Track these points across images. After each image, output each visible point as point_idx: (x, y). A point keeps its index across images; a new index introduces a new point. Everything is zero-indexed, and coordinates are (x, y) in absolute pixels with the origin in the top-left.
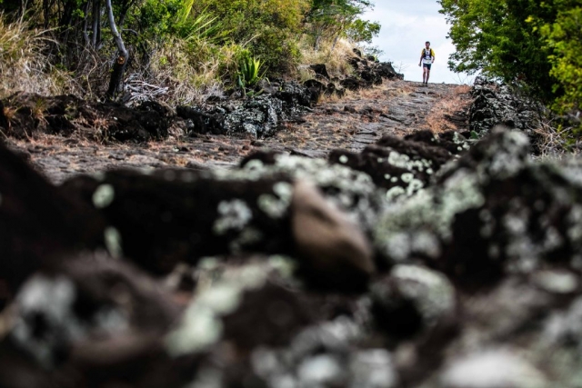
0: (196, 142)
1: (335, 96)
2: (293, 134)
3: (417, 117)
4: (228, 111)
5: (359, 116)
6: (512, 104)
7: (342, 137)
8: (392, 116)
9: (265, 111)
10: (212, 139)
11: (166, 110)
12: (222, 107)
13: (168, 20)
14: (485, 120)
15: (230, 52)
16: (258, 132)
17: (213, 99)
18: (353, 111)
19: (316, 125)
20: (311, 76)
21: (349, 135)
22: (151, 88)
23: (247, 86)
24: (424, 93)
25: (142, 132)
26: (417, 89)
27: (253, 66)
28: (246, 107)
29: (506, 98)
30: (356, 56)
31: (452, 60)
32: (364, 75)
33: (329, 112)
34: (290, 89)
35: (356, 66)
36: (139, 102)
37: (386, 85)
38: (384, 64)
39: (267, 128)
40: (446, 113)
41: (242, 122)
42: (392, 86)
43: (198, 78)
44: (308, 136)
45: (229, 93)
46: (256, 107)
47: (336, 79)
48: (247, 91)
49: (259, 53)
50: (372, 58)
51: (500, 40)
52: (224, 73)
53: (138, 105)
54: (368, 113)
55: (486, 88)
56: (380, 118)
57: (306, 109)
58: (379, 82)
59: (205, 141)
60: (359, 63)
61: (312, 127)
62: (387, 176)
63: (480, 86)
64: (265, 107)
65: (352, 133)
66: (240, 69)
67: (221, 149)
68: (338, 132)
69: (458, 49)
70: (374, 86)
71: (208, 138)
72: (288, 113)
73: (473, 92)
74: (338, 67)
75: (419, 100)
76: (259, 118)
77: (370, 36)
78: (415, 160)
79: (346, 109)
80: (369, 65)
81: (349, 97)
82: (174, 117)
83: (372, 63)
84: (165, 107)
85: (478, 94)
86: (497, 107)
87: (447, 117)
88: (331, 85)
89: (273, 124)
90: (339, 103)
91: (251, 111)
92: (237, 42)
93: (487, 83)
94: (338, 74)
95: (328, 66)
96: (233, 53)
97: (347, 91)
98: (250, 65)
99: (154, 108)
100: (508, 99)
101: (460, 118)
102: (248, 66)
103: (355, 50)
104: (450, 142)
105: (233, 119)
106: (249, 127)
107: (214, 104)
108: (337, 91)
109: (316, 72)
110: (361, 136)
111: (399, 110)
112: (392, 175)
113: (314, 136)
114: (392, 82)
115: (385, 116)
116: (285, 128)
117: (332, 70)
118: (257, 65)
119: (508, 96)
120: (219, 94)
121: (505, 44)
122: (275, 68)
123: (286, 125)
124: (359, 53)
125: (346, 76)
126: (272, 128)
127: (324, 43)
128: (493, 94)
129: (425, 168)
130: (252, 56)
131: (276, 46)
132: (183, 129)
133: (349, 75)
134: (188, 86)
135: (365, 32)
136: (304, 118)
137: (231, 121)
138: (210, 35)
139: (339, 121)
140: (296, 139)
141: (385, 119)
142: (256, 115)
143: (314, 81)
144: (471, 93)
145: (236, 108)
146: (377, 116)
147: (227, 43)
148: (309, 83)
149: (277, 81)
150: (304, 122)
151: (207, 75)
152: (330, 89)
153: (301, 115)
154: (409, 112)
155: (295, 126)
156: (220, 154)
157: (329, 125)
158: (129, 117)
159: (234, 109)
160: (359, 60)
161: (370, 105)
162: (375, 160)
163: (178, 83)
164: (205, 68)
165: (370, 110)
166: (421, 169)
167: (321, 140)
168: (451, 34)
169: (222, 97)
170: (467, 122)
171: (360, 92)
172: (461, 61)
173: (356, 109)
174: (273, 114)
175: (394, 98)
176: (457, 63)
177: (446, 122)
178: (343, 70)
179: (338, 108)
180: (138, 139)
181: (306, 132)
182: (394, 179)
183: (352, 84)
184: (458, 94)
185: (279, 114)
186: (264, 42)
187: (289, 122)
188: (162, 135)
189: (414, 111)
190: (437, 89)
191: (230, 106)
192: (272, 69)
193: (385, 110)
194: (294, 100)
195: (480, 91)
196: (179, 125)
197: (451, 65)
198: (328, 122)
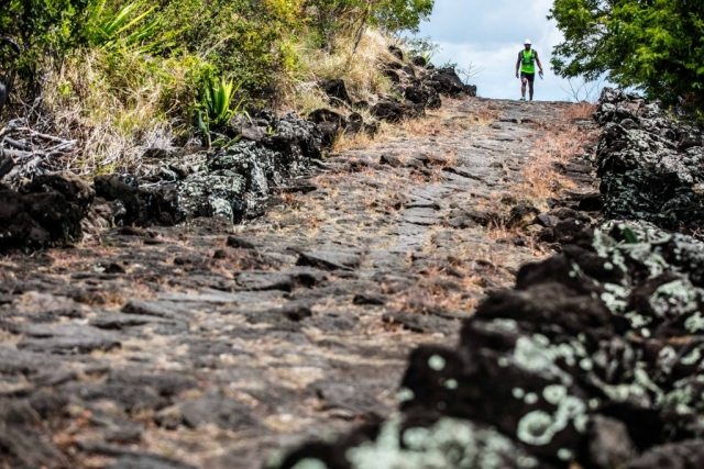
0: (131, 243)
1: (363, 137)
2: (296, 212)
3: (506, 168)
4: (182, 175)
5: (407, 171)
6: (668, 135)
7: (382, 216)
8: (463, 169)
9: (245, 172)
10: (159, 238)
11: (76, 187)
12: (171, 168)
13: (72, 20)
14: (627, 174)
15: (182, 69)
16: (235, 210)
17: (154, 154)
18: (395, 163)
19: (335, 195)
20: (320, 102)
21: (392, 211)
22: (46, 140)
23: (213, 127)
24: (514, 121)
25: (37, 232)
26: (502, 115)
27: (222, 94)
28: (213, 167)
29: (658, 124)
30: (394, 59)
31: (558, 57)
32: (409, 94)
33: (354, 167)
34: (287, 130)
35: (395, 78)
36: (28, 176)
37: (449, 109)
38: (442, 71)
39: (252, 203)
40: (557, 160)
41: (207, 193)
42: (460, 109)
43: (126, 116)
44: (322, 215)
45: (180, 142)
46: (229, 167)
47: (363, 104)
48: (214, 137)
49: (230, 68)
50: (421, 62)
51: (652, 35)
52: (173, 106)
53: (26, 180)
54: (423, 166)
55: (621, 108)
56: (445, 174)
57: (316, 164)
58: (436, 104)
59: (147, 243)
60: (399, 72)
61: (327, 199)
62: (518, 393)
63: (612, 106)
64: (245, 166)
65: (397, 207)
66: (199, 98)
67: (178, 262)
68: (374, 205)
69: (568, 36)
70: (428, 112)
71: (152, 235)
72: (286, 174)
73: (600, 117)
74: (366, 83)
75: (506, 134)
76: (236, 187)
77: (416, 21)
78: (558, 344)
79: (384, 160)
80: (417, 76)
81: (386, 135)
82: (90, 199)
83: (422, 69)
84: (74, 182)
85: (609, 119)
86: (646, 145)
87: (559, 167)
88: (355, 116)
89: (260, 194)
90: (371, 149)
91: (221, 174)
92: (191, 50)
93: (622, 99)
94: (366, 93)
95: (348, 80)
96: (187, 70)
97: (384, 125)
98: (217, 90)
99: (55, 187)
100: (661, 127)
101: (581, 168)
102: (212, 92)
103: (392, 48)
104: (592, 255)
105: (191, 189)
106: (220, 204)
107: (157, 162)
108: (367, 127)
109: (329, 92)
110: (414, 211)
111: (474, 158)
112: (527, 390)
113: (332, 215)
114: (456, 103)
115: (451, 170)
116: (281, 201)
117: (355, 87)
118: (228, 89)
119: (661, 120)
120: (165, 144)
121: (661, 42)
122: (258, 92)
123: (283, 196)
124: (400, 55)
125: (380, 97)
126: (260, 202)
127: (339, 41)
128: (636, 120)
129: (578, 359)
130: (220, 74)
131: (258, 53)
132: (107, 218)
133: (385, 95)
134: (110, 132)
135: (407, 14)
136: (314, 181)
137: (187, 194)
138: (144, 39)
139: (374, 186)
140: (302, 221)
141: (452, 176)
142: (231, 182)
143: (326, 111)
144: (596, 118)
145: (196, 168)
146: (438, 170)
147: (174, 52)
148: (317, 116)
149: (263, 115)
150: (314, 188)
151: (143, 112)
152: (355, 124)
153: (307, 176)
154: (492, 160)
155: (299, 197)
156: (178, 271)
157: (358, 192)
158: (12, 208)
159: (191, 171)
160: (399, 67)
161: (423, 149)
162: (494, 361)
163: (92, 129)
164: (138, 98)
165: (426, 161)
166: (570, 361)
167: (345, 221)
168: (556, 13)
169: (170, 149)
170: (594, 174)
171: (404, 125)
172: (573, 57)
173: (401, 158)
174: (259, 177)
175: (464, 132)
176: (568, 61)
177: (558, 175)
178: (374, 89)
179: (370, 160)
180: (30, 246)
181: (319, 208)
182: (531, 398)
183: (389, 112)
184: (573, 122)
185: (269, 176)
186: (237, 46)
187: (288, 191)
188: (71, 233)
189: (500, 159)
190: (536, 112)
191: (184, 167)
192: (253, 92)
193: (450, 158)
194: (294, 148)
195: (611, 114)
196: (98, 211)
197: (557, 65)
198: (353, 188)
